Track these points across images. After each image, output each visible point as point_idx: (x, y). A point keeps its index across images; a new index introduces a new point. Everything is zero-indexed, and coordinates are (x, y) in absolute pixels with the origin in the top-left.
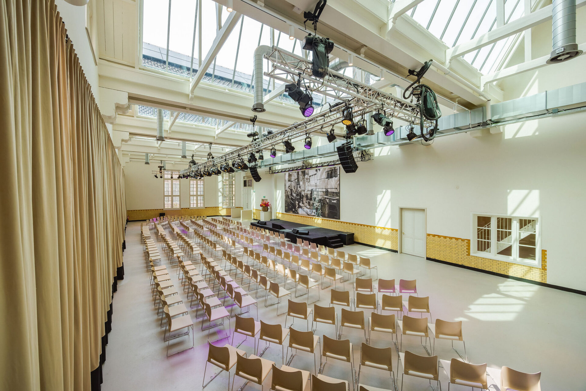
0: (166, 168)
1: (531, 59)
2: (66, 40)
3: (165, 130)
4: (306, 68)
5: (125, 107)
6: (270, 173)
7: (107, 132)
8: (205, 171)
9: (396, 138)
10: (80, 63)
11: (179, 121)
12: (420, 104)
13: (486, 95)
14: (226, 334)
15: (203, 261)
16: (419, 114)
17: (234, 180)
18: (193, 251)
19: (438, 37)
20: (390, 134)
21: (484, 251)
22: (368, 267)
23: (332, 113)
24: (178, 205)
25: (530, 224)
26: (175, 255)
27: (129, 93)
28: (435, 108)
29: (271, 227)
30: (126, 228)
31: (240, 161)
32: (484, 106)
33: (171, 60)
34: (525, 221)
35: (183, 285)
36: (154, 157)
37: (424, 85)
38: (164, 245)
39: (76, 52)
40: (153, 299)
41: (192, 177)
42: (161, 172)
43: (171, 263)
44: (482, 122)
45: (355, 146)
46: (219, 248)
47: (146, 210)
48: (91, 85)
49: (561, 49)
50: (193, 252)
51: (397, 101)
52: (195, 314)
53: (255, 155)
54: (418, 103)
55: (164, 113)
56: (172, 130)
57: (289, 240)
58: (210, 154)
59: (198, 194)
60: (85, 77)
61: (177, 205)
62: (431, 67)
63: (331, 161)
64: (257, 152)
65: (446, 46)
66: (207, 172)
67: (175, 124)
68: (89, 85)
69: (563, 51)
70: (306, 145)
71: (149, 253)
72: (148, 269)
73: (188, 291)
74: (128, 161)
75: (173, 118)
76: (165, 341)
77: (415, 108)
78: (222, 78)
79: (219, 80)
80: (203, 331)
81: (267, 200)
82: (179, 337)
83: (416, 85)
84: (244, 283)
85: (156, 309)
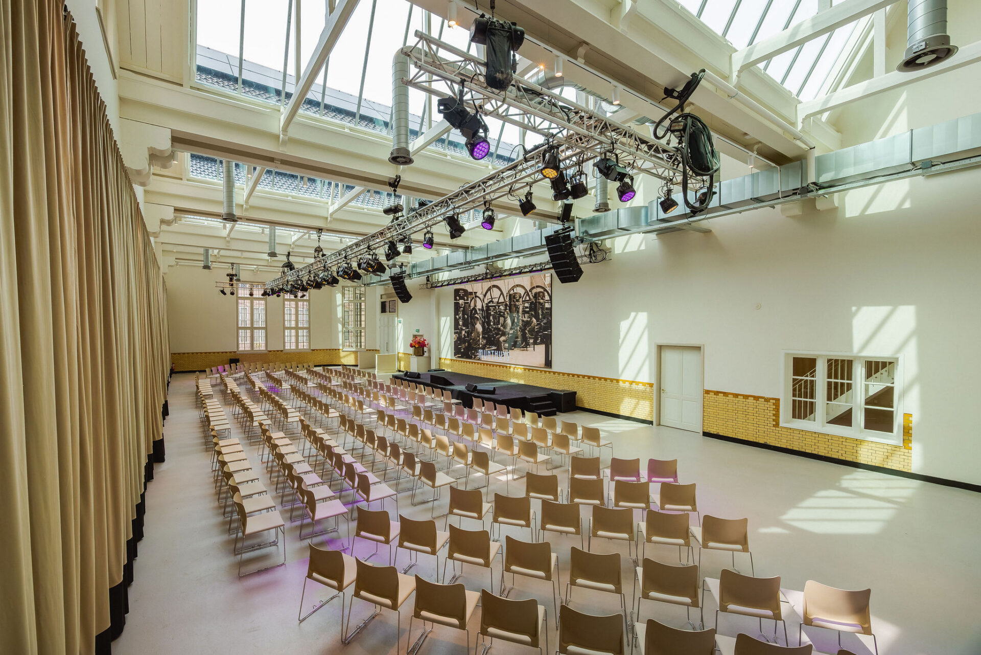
0: (241, 278)
1: (884, 72)
2: (65, 15)
3: (237, 205)
4: (476, 74)
5: (167, 155)
6: (427, 288)
7: (136, 199)
8: (309, 280)
9: (651, 219)
10: (86, 60)
11: (264, 189)
12: (683, 148)
13: (806, 138)
14: (343, 545)
15: (305, 432)
16: (681, 165)
17: (364, 301)
18: (287, 417)
19: (719, 32)
20: (629, 198)
21: (804, 419)
22: (595, 444)
23: (530, 163)
24: (263, 345)
25: (884, 370)
26: (256, 424)
27: (172, 131)
28: (709, 155)
29: (429, 382)
30: (169, 383)
31: (370, 257)
32: (804, 159)
33: (246, 76)
34: (877, 363)
35: (269, 471)
36: (218, 258)
37: (690, 113)
38: (237, 408)
39: (80, 39)
40: (216, 491)
41: (287, 291)
42: (232, 285)
43: (249, 438)
44: (799, 186)
45: (578, 235)
46: (334, 413)
47: (206, 353)
48: (105, 104)
49: (921, 44)
50: (287, 419)
51: (640, 139)
52: (288, 515)
53: (398, 246)
54: (680, 146)
55: (237, 175)
56: (250, 204)
57: (460, 403)
58: (318, 250)
59: (299, 326)
60: (96, 88)
61: (260, 344)
62: (703, 82)
63: (536, 264)
64: (401, 241)
65: (732, 47)
66: (313, 282)
67: (255, 193)
68: (102, 102)
69: (923, 47)
70: (484, 223)
71: (211, 420)
72: (208, 446)
73: (278, 481)
74: (174, 263)
75: (251, 184)
76: (236, 555)
77: (673, 155)
78: (339, 111)
79: (335, 114)
80: (301, 540)
81: (422, 336)
82: (260, 548)
83: (675, 115)
84: (376, 469)
85: (220, 507)
